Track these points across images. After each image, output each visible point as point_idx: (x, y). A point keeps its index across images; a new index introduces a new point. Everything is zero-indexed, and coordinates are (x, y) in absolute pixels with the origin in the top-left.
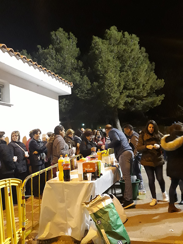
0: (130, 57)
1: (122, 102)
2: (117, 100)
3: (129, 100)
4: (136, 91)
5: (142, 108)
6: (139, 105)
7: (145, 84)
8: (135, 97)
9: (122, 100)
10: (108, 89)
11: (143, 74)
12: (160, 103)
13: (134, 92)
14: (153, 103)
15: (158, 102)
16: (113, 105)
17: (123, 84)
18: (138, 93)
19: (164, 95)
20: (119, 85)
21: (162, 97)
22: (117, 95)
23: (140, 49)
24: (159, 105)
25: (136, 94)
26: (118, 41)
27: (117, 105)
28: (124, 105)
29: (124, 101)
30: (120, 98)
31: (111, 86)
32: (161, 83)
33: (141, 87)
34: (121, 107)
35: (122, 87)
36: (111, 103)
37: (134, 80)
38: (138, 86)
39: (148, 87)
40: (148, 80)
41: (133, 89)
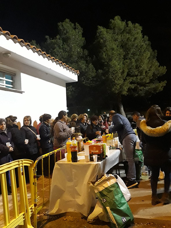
0: (133, 45)
1: (126, 88)
2: (121, 87)
3: (133, 86)
4: (139, 77)
5: (144, 94)
6: (142, 91)
7: (148, 71)
8: (138, 83)
9: (126, 86)
10: (112, 76)
11: (146, 61)
12: (162, 89)
13: (137, 79)
14: (155, 89)
15: (160, 88)
16: (117, 92)
17: (126, 71)
18: (141, 79)
19: (166, 82)
20: (123, 72)
21: (164, 84)
22: (121, 82)
23: (143, 37)
24: (161, 91)
25: (139, 81)
26: (121, 30)
27: (121, 92)
28: (127, 92)
29: (128, 88)
30: (123, 84)
31: (115, 73)
32: (163, 70)
33: (144, 74)
34: (125, 93)
35: (125, 74)
36: (115, 89)
37: (137, 67)
38: (141, 73)
39: (150, 74)
40: (151, 67)
41: (137, 76)
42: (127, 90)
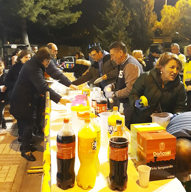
2: (30, 10)
3: (44, 12)
4: (52, 2)
6: (53, 20)
8: (50, 9)
9: (36, 11)
12: (76, 21)
14: (69, 20)
16: (25, 16)
19: (81, 12)
21: (78, 14)
22: (31, 4)
25: (52, 6)
27: (29, 17)
28: (37, 18)
29: (38, 13)
30: (33, 7)
34: (34, 19)
36: (23, 12)
42: (37, 16)
